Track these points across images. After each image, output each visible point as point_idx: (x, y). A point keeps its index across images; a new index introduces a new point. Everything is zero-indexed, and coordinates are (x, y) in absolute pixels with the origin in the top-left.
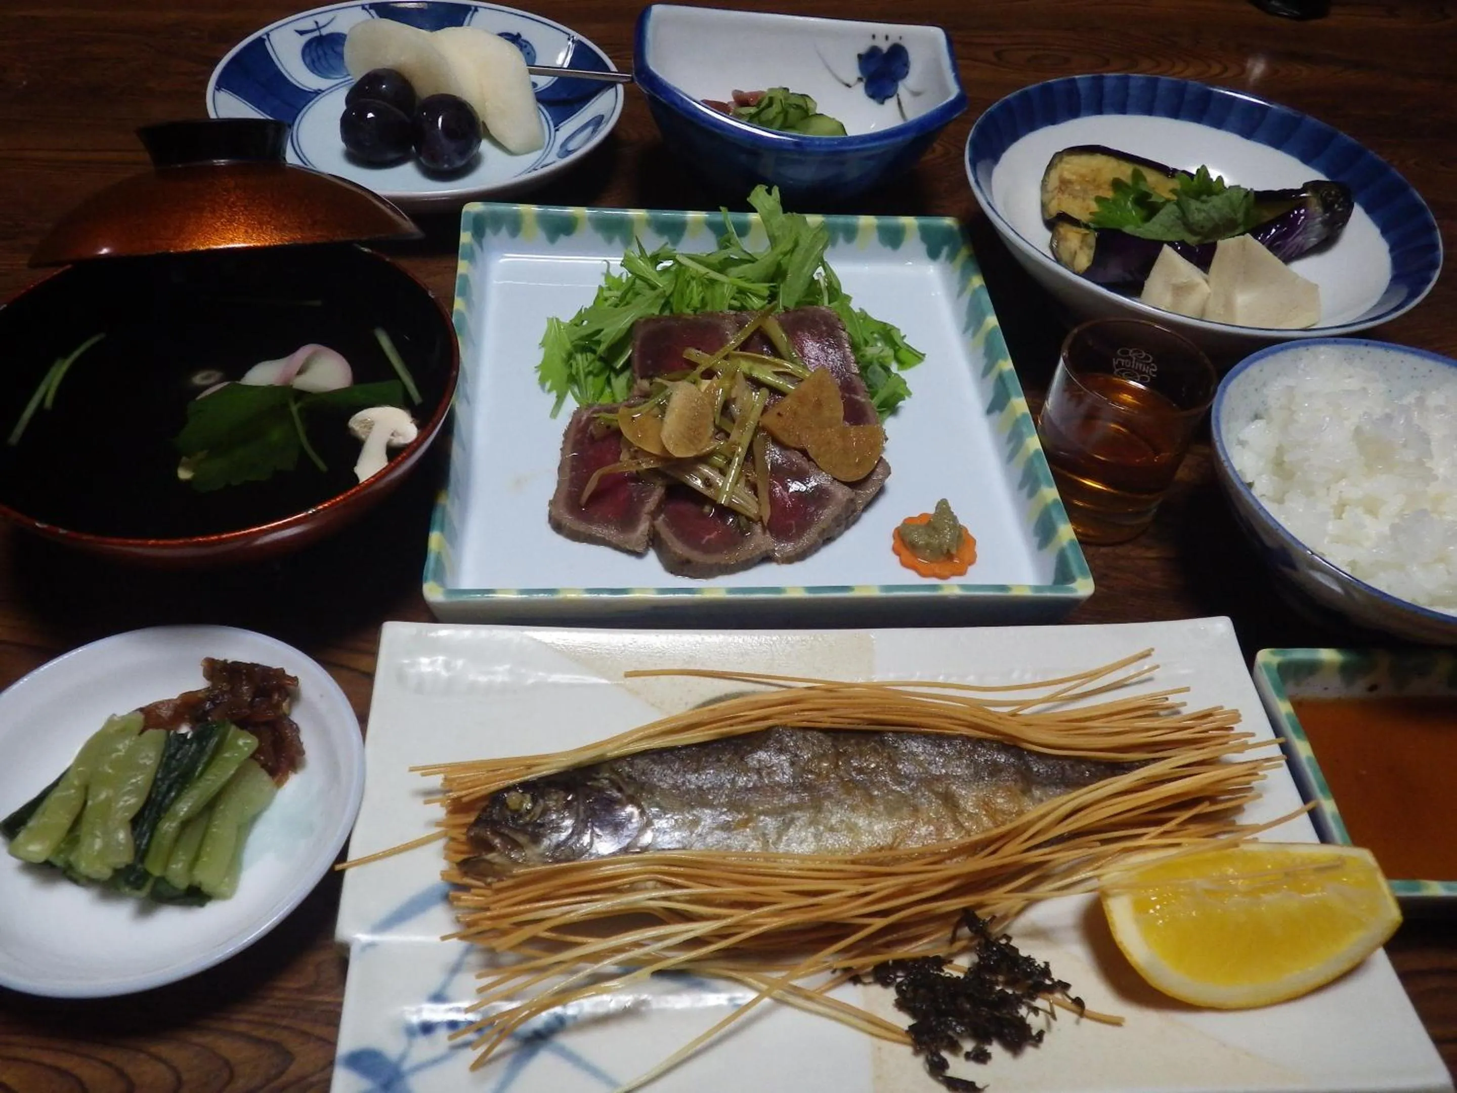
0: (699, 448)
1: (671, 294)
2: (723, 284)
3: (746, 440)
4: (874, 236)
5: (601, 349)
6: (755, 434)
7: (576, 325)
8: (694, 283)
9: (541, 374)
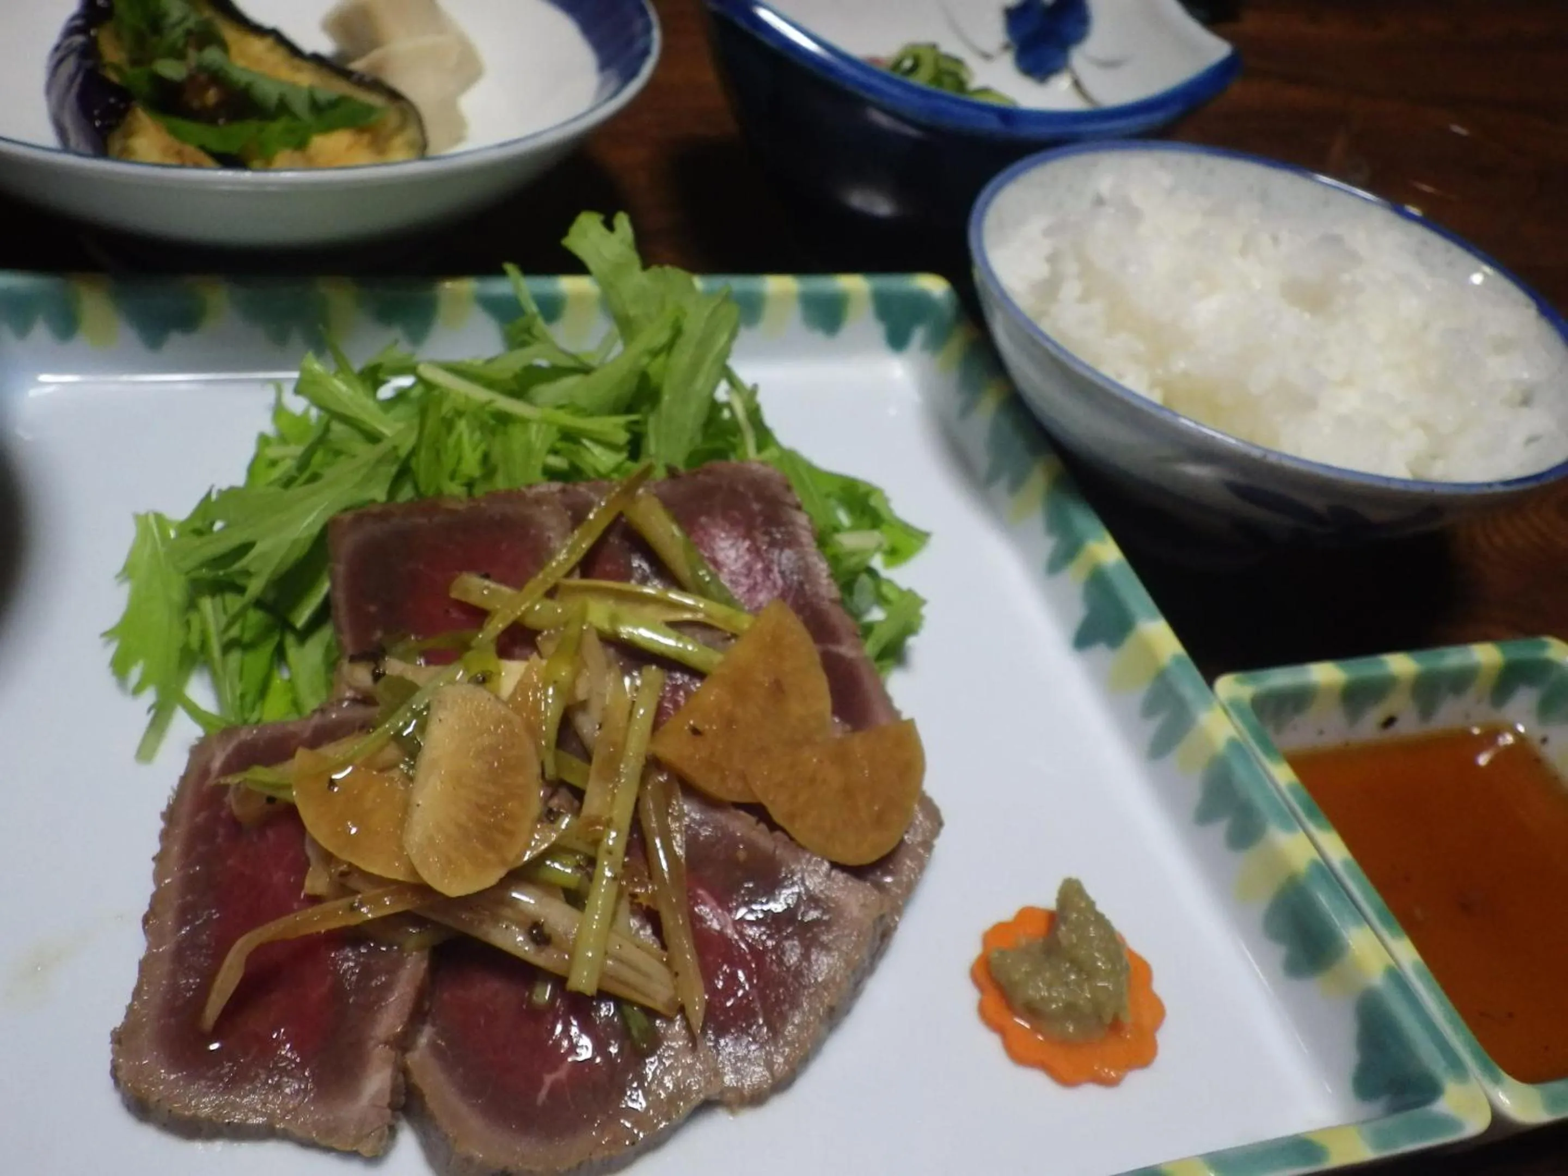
0: (511, 856)
1: (413, 452)
2: (525, 422)
3: (622, 812)
4: (794, 314)
5: (255, 587)
6: (644, 780)
7: (199, 533)
8: (462, 425)
9: (118, 649)
